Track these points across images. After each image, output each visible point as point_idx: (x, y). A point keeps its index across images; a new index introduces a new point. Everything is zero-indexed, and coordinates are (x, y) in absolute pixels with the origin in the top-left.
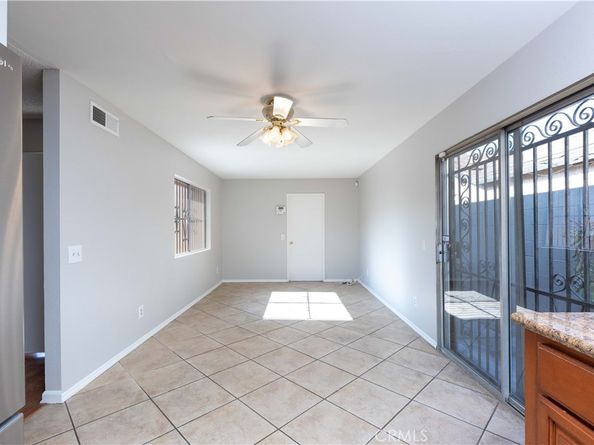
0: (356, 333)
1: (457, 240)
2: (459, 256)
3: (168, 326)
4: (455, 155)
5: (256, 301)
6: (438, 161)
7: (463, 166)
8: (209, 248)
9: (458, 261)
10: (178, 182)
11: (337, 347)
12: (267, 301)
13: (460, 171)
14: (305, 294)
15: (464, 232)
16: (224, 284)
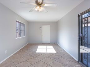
0: (57, 57)
1: (83, 35)
2: (84, 39)
3: (14, 55)
4: (83, 14)
5: (35, 48)
6: (79, 16)
7: (85, 17)
8: (25, 36)
9: (83, 40)
10: (17, 21)
11: (53, 61)
12: (37, 48)
13: (84, 18)
14: (45, 46)
15: (85, 33)
16: (28, 44)
